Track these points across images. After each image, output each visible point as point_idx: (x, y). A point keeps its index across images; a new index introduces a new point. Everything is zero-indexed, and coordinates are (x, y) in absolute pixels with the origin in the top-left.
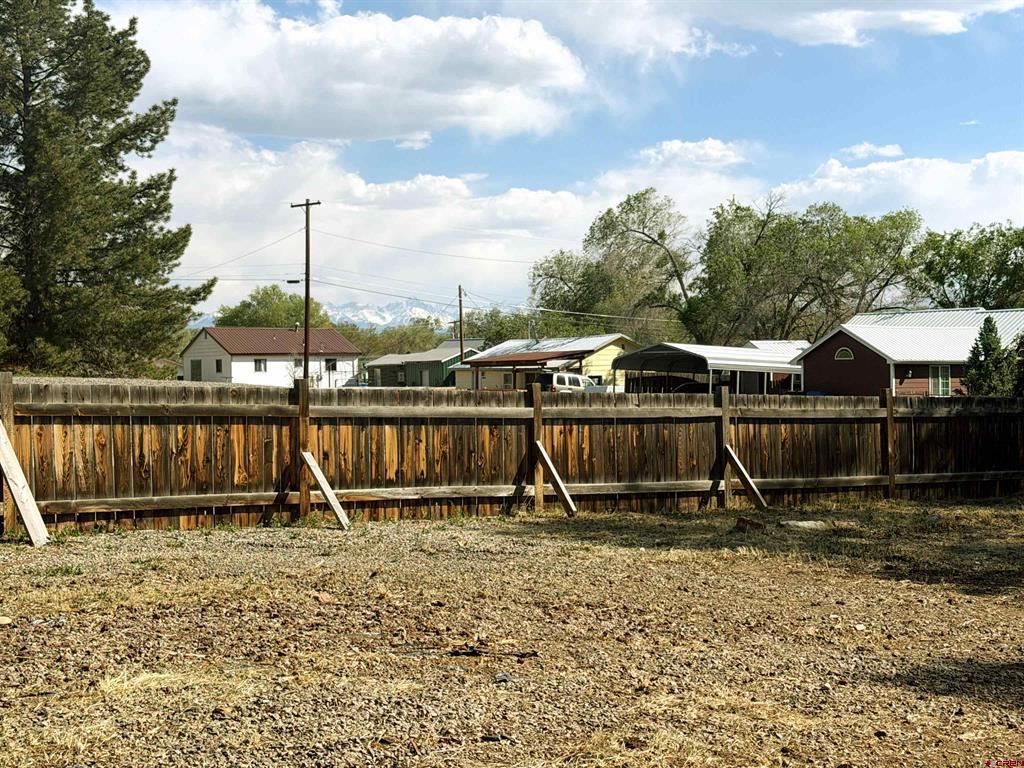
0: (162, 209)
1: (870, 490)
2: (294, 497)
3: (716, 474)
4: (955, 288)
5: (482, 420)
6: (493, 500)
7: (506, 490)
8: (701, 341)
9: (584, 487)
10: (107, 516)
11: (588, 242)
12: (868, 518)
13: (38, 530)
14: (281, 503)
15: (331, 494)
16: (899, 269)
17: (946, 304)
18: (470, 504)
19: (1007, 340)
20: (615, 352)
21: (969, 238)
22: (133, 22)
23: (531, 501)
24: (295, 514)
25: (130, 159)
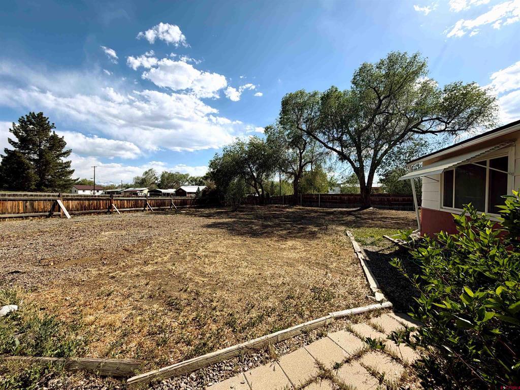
0: (69, 166)
1: (189, 208)
2: (111, 210)
3: (171, 206)
4: (194, 183)
5: (139, 200)
6: (141, 210)
7: (143, 209)
8: (160, 189)
9: (153, 208)
10: (79, 214)
11: (143, 175)
12: (190, 211)
13: (69, 216)
14: (108, 211)
15: (117, 210)
16: (187, 181)
17: (193, 185)
18: (137, 211)
19: (201, 190)
20: (148, 190)
21: (196, 177)
22: (63, 137)
23: (146, 210)
24: (111, 213)
25: (62, 158)
